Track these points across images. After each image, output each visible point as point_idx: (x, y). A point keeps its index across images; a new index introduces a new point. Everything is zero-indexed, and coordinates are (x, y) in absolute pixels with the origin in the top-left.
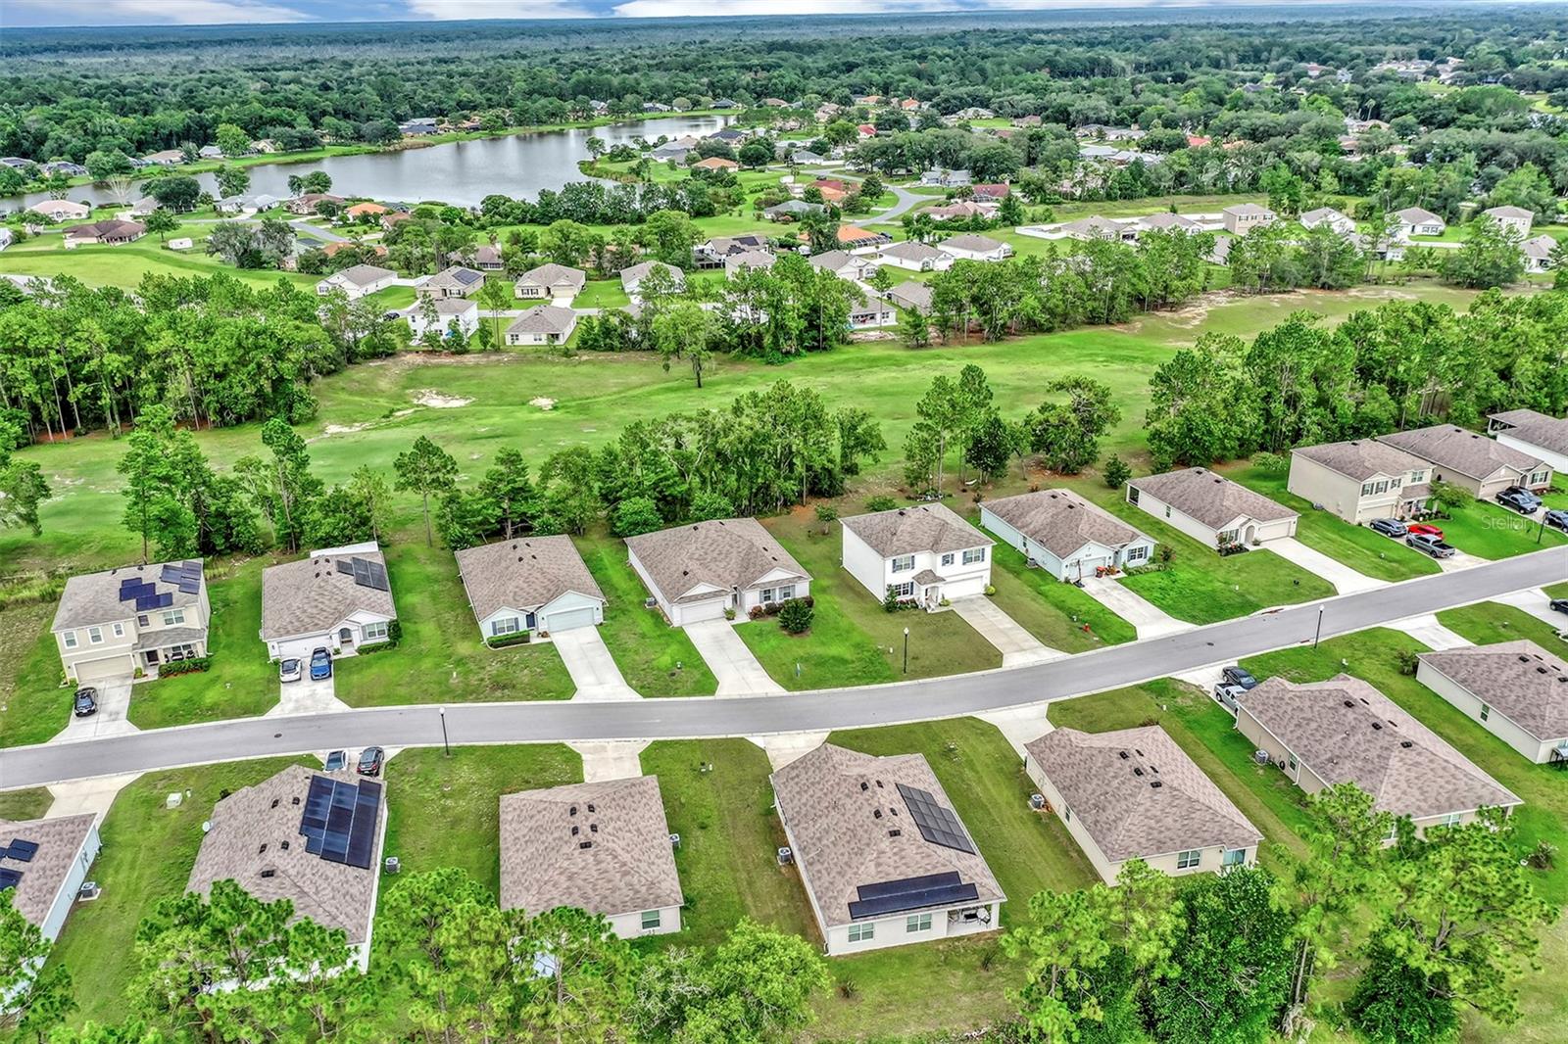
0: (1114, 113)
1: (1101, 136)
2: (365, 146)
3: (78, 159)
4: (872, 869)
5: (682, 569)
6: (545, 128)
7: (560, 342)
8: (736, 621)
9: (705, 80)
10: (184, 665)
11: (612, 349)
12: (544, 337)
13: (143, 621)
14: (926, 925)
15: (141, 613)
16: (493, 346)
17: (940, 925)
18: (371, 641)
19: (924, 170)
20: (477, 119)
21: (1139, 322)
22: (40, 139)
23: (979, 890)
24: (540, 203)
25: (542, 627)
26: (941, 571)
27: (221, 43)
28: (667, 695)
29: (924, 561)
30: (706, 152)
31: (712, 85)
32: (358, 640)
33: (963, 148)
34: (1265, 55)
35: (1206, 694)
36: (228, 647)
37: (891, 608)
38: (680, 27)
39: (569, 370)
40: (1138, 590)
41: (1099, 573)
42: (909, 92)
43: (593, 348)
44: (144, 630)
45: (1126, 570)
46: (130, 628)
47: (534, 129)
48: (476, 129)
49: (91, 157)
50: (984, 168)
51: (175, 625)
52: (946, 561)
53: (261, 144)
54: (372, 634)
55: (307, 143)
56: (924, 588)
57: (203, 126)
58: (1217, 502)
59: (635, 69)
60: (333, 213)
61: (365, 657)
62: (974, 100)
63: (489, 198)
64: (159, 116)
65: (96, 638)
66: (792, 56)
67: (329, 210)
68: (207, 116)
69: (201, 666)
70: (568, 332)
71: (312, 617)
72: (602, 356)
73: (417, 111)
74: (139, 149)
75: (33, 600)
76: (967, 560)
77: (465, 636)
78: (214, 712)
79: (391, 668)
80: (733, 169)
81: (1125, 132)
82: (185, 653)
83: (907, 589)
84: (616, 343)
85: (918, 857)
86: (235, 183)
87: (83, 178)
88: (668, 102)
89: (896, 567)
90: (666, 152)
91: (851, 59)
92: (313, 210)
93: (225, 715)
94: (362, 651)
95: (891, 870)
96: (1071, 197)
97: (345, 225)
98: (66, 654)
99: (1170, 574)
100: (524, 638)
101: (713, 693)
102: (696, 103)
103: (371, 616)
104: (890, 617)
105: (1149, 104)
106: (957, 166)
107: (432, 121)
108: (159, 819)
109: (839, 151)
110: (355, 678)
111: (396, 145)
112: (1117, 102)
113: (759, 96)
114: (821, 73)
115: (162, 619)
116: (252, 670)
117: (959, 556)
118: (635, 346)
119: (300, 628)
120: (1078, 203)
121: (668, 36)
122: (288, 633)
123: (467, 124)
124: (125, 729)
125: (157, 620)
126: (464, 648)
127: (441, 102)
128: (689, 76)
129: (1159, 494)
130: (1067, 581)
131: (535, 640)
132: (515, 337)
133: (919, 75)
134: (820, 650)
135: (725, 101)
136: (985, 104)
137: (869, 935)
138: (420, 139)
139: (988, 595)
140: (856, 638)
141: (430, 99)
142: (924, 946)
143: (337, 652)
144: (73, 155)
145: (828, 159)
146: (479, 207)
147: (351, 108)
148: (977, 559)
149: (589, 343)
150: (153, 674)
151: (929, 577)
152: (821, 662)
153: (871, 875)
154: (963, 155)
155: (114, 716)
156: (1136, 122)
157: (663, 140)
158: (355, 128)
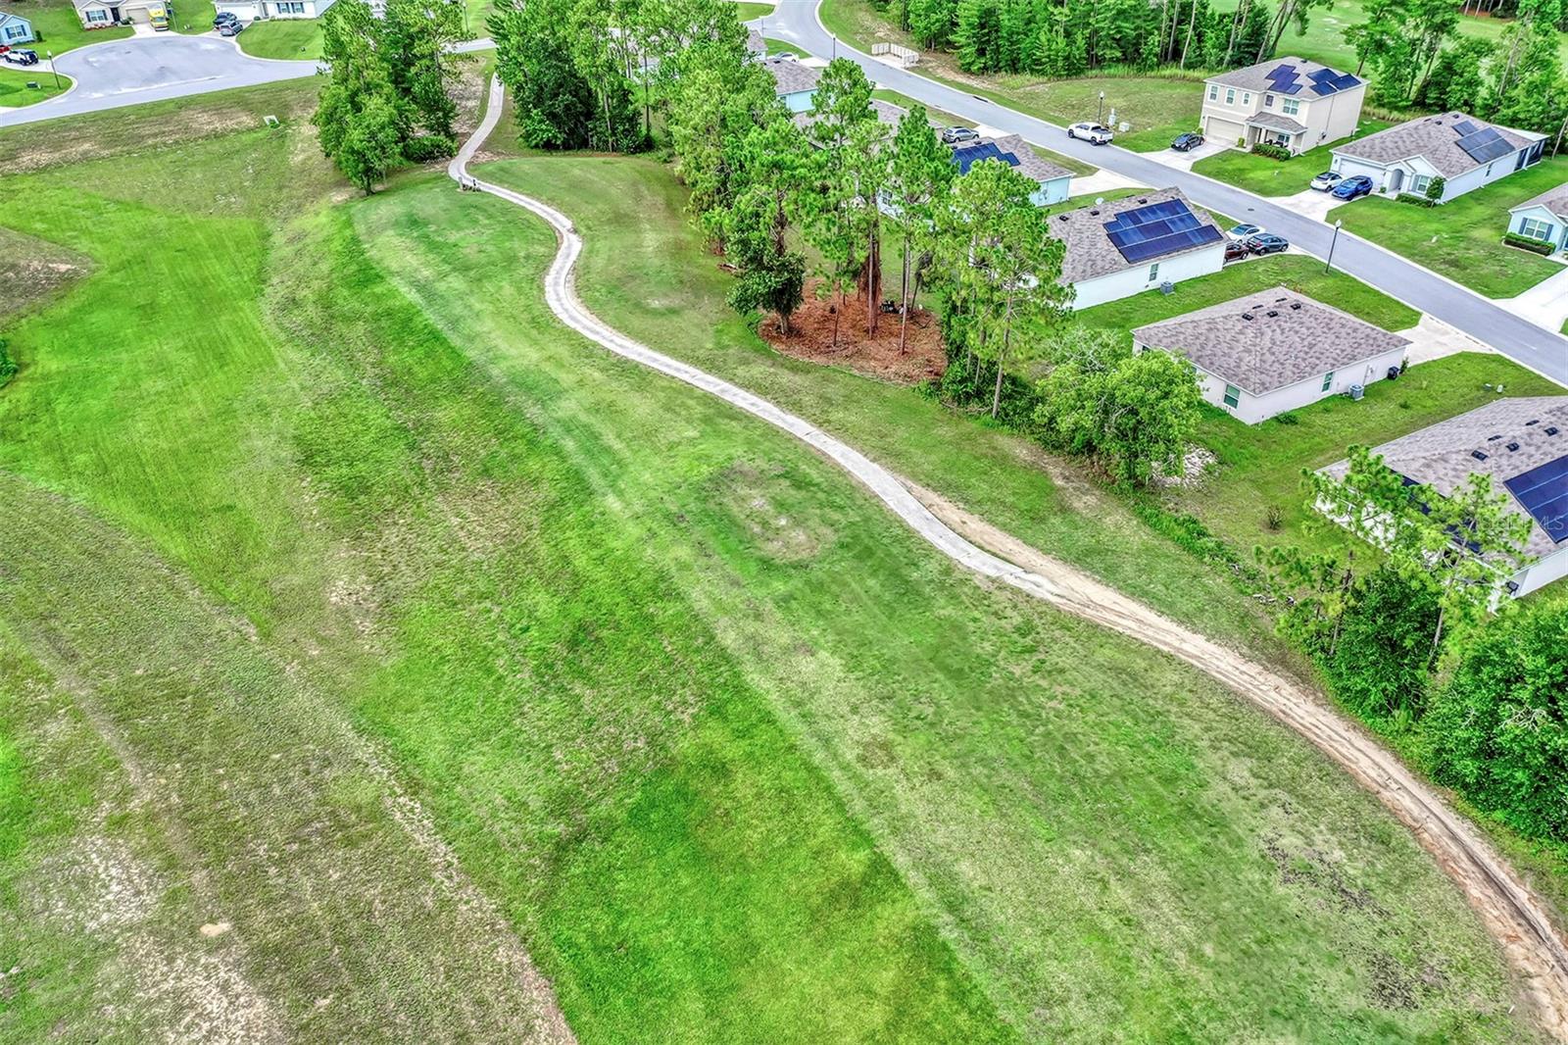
10: (1269, 150)
13: (1269, 101)
18: (1417, 194)
32: (1406, 186)
46: (1255, 100)
51: (1289, 115)
54: (1421, 188)
65: (1230, 100)
69: (1280, 156)
71: (1384, 149)
78: (1241, 181)
94: (1402, 198)
98: (1208, 107)
100: (1544, 250)
115: (1282, 105)
119: (1365, 153)
122: (1354, 153)
124: (1185, 166)
131: (1556, 256)
143: (1382, 190)
150: (1249, 148)
155: (1191, 158)
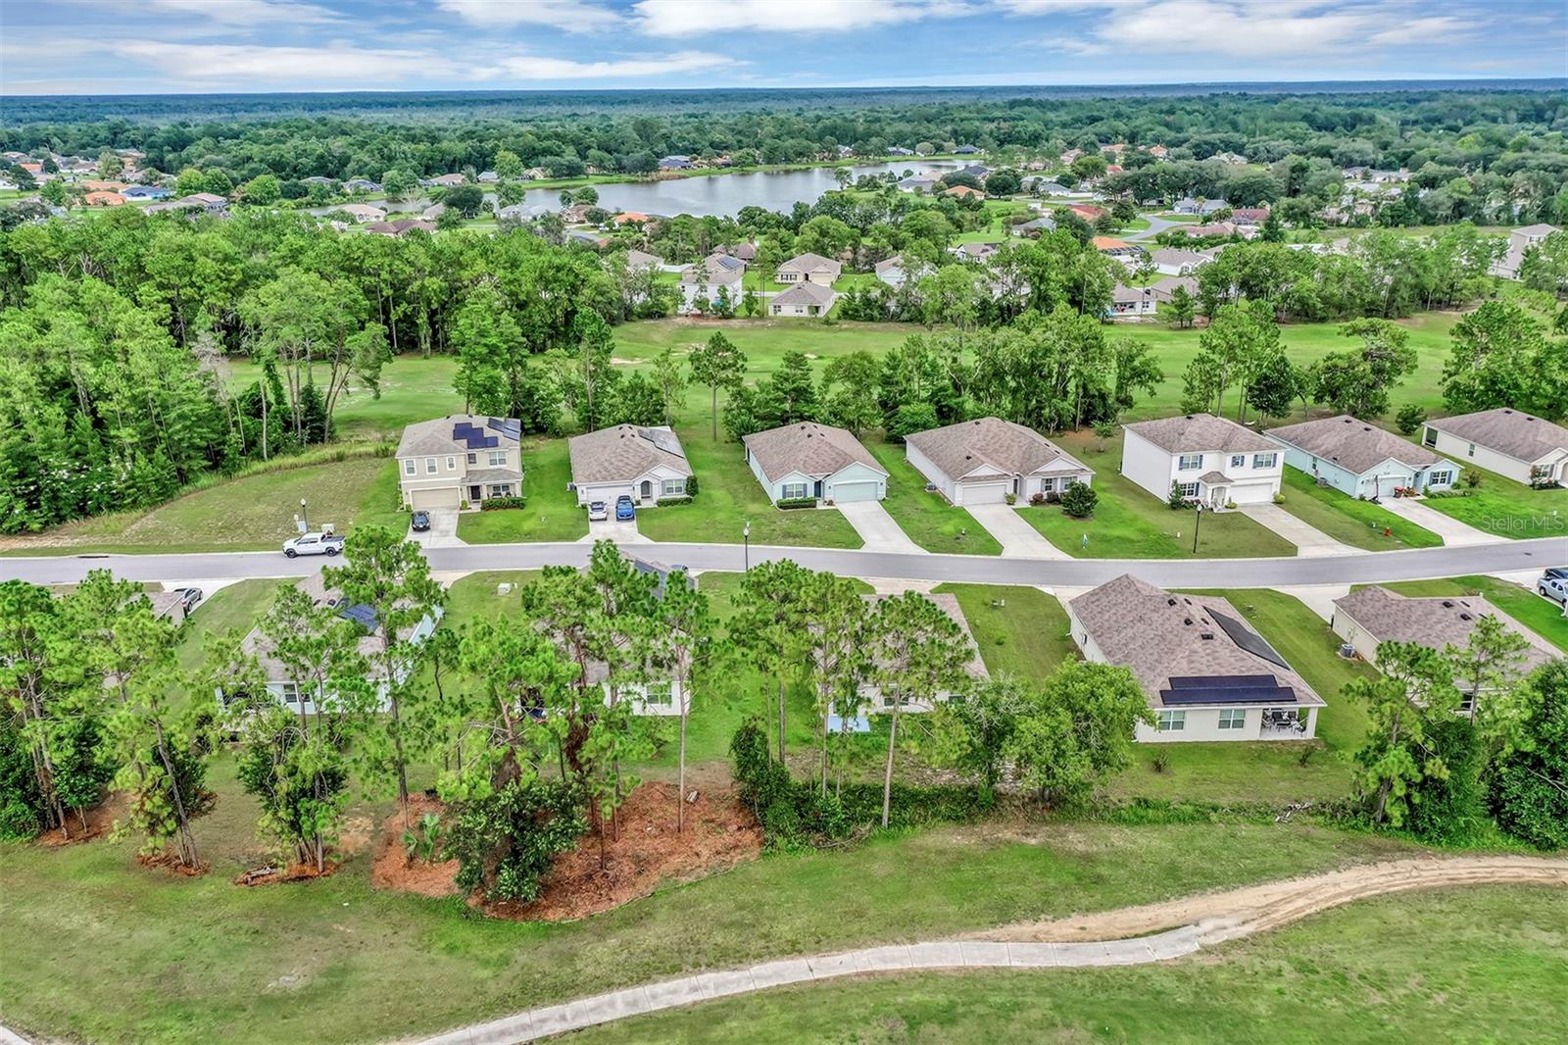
0: (1381, 157)
1: (1367, 178)
2: (625, 177)
3: (377, 177)
4: (1184, 664)
5: (965, 455)
6: (792, 167)
7: (822, 314)
8: (1018, 505)
9: (949, 128)
10: (503, 502)
11: (871, 319)
12: (805, 309)
13: (472, 458)
14: (1239, 724)
15: (471, 451)
16: (758, 312)
17: (1251, 725)
18: (669, 496)
19: (1176, 199)
20: (727, 158)
21: (1421, 318)
22: (344, 161)
23: (1296, 694)
24: (794, 215)
25: (828, 495)
26: (1230, 472)
27: (492, 102)
28: (954, 552)
29: (1211, 461)
30: (952, 181)
31: (955, 133)
32: (657, 493)
33: (1220, 178)
34: (1549, 114)
35: (1527, 590)
36: (540, 494)
37: (1176, 505)
38: (919, 93)
39: (830, 335)
40: (1444, 510)
41: (1398, 493)
42: (1157, 140)
43: (854, 318)
44: (472, 467)
45: (1426, 493)
46: (460, 462)
47: (782, 166)
48: (727, 165)
49: (387, 175)
50: (1242, 196)
51: (498, 466)
52: (1235, 463)
53: (534, 171)
54: (670, 490)
55: (573, 171)
56: (1211, 487)
57: (483, 155)
58: (1530, 438)
59: (878, 120)
60: (600, 220)
61: (663, 508)
62: (1227, 146)
63: (746, 209)
64: (445, 145)
65: (432, 469)
66: (1036, 111)
67: (597, 218)
68: (488, 145)
69: (518, 504)
70: (829, 306)
71: (618, 468)
72: (862, 325)
73: (673, 149)
74: (426, 173)
75: (368, 455)
76: (1257, 464)
77: (754, 500)
78: (530, 536)
79: (688, 517)
80: (979, 196)
81: (1393, 174)
82: (504, 493)
83: (1194, 488)
84: (876, 313)
85: (1232, 660)
86: (513, 196)
87: (380, 193)
88: (912, 147)
89: (1182, 465)
90: (911, 183)
91: (1095, 114)
92: (583, 218)
93: (541, 539)
94: (660, 503)
95: (1204, 668)
96: (1337, 223)
97: (611, 230)
98: (407, 481)
99: (1477, 500)
100: (811, 504)
101: (999, 554)
102: (939, 148)
103: (669, 475)
104: (1174, 513)
105: (1420, 148)
106: (1212, 196)
107: (687, 158)
108: (491, 601)
109: (1087, 184)
110: (656, 522)
111: (653, 175)
112: (1385, 146)
113: (1001, 143)
114: (1064, 125)
115: (487, 458)
116: (565, 510)
117: (1249, 459)
118: (895, 318)
119: (607, 476)
120: (1344, 229)
121: (907, 100)
122: (597, 479)
123: (719, 161)
124: (456, 542)
125: (483, 456)
126: (755, 508)
127: (695, 142)
128: (932, 126)
129: (1461, 433)
130: (1362, 498)
131: (820, 506)
132: (777, 308)
133: (1167, 125)
134: (1104, 531)
135: (968, 147)
136: (1239, 150)
137: (1179, 725)
138: (676, 171)
139: (1278, 503)
140: (1140, 525)
141: (684, 139)
142: (1236, 745)
143: (638, 503)
144: (371, 175)
145: (1076, 191)
146: (736, 218)
147: (613, 144)
148: (1268, 464)
149: (849, 313)
150: (476, 508)
151: (1217, 477)
152: (1105, 539)
153: (1183, 670)
154: (1219, 184)
155: (445, 534)
156: (1405, 166)
157: (908, 173)
158: (617, 160)
